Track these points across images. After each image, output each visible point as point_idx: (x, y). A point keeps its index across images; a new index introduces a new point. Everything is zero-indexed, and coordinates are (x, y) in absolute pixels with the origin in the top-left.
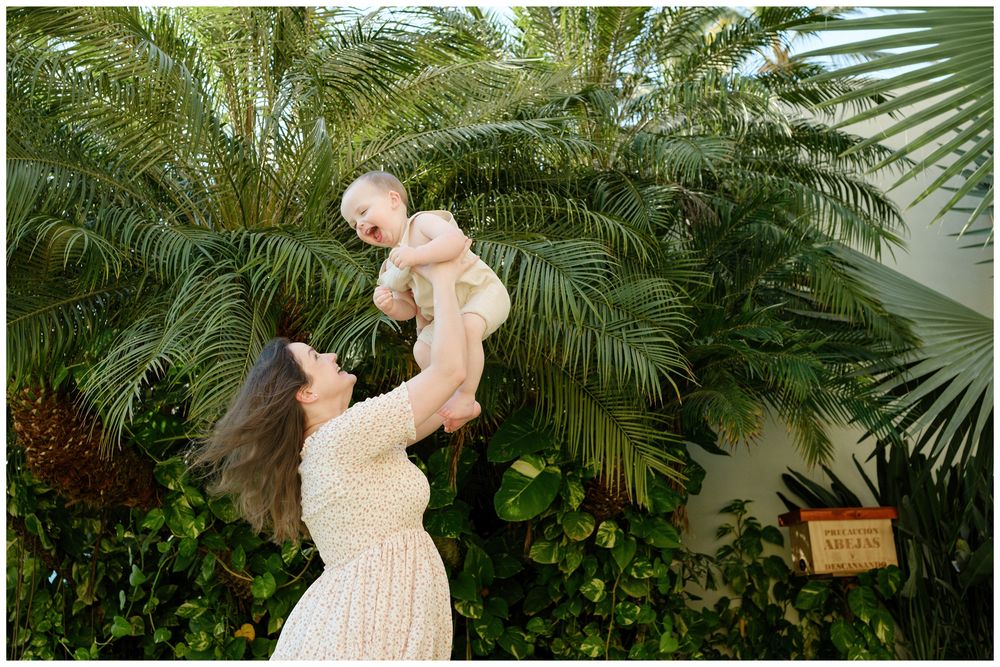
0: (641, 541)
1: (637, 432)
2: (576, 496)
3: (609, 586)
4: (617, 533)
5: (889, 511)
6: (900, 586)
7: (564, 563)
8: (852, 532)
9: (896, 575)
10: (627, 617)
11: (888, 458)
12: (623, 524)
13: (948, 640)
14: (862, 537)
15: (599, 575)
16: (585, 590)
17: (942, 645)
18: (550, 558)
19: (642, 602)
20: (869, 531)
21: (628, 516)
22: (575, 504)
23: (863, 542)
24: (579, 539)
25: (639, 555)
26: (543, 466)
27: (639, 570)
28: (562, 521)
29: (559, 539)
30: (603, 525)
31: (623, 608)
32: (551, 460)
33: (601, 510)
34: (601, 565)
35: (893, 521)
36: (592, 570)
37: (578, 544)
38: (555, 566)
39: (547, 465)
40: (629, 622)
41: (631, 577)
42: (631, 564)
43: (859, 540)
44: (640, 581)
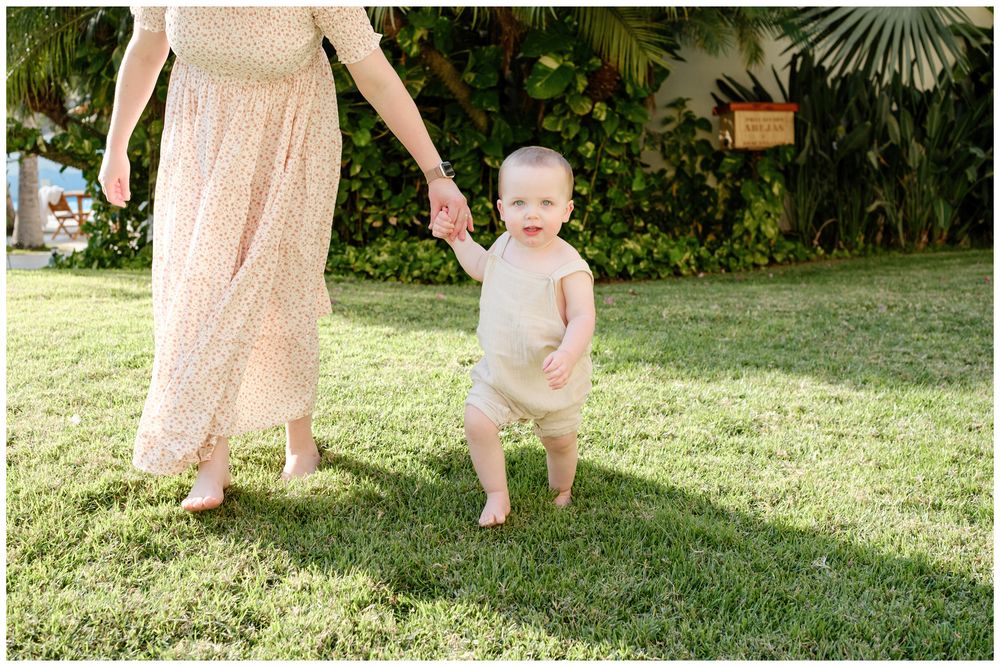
0: (622, 117)
2: (582, 83)
3: (597, 147)
4: (607, 111)
5: (794, 106)
6: (795, 157)
7: (567, 131)
8: (765, 120)
9: (792, 150)
10: (609, 168)
11: (798, 68)
12: (610, 103)
13: (820, 197)
14: (772, 124)
15: (590, 139)
16: (581, 149)
17: (816, 200)
18: (556, 126)
19: (618, 159)
20: (777, 120)
21: (615, 99)
22: (581, 89)
23: (772, 127)
24: (582, 113)
25: (621, 127)
26: (561, 61)
27: (620, 137)
28: (570, 100)
29: (564, 114)
30: (598, 105)
31: (606, 163)
32: (566, 57)
33: (597, 94)
34: (591, 135)
35: (795, 113)
36: (585, 136)
37: (579, 116)
38: (560, 133)
39: (564, 61)
40: (610, 171)
41: (615, 142)
42: (615, 133)
43: (769, 126)
44: (619, 144)
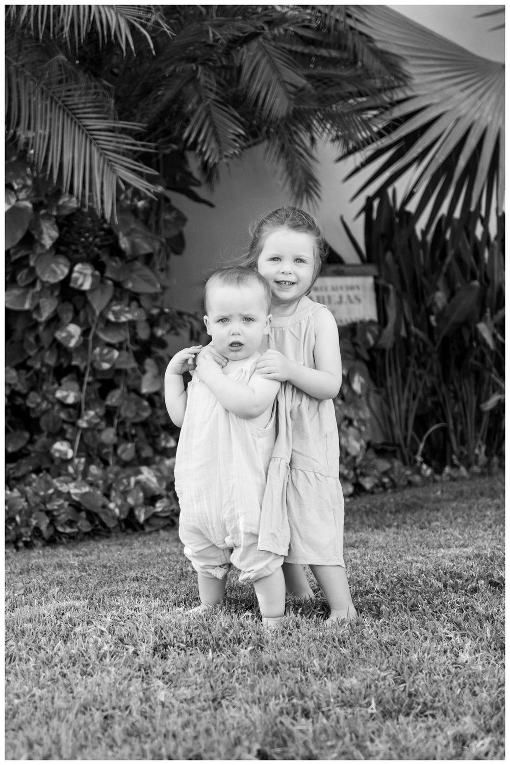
0: (117, 285)
1: (109, 142)
2: (49, 235)
3: (85, 333)
4: (93, 275)
5: (372, 269)
6: (377, 338)
7: (37, 308)
8: (334, 289)
9: (375, 329)
10: (104, 361)
11: (375, 215)
12: (99, 266)
13: (420, 394)
14: (344, 294)
15: (75, 321)
16: (60, 335)
17: (414, 398)
18: (23, 304)
19: (120, 347)
20: (351, 288)
21: (104, 258)
22: (48, 242)
23: (345, 299)
24: (52, 280)
25: (116, 299)
26: (13, 201)
27: (115, 314)
28: (35, 262)
29: (33, 284)
30: (78, 267)
31: (101, 354)
32: (22, 195)
33: (76, 251)
34: (76, 313)
35: (375, 278)
36: (68, 316)
37: (53, 287)
38: (28, 313)
39: (18, 200)
40: (106, 366)
41: (108, 322)
42: (108, 307)
43: (341, 297)
44: (118, 325)
